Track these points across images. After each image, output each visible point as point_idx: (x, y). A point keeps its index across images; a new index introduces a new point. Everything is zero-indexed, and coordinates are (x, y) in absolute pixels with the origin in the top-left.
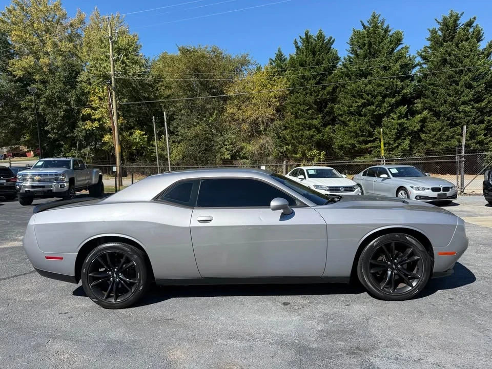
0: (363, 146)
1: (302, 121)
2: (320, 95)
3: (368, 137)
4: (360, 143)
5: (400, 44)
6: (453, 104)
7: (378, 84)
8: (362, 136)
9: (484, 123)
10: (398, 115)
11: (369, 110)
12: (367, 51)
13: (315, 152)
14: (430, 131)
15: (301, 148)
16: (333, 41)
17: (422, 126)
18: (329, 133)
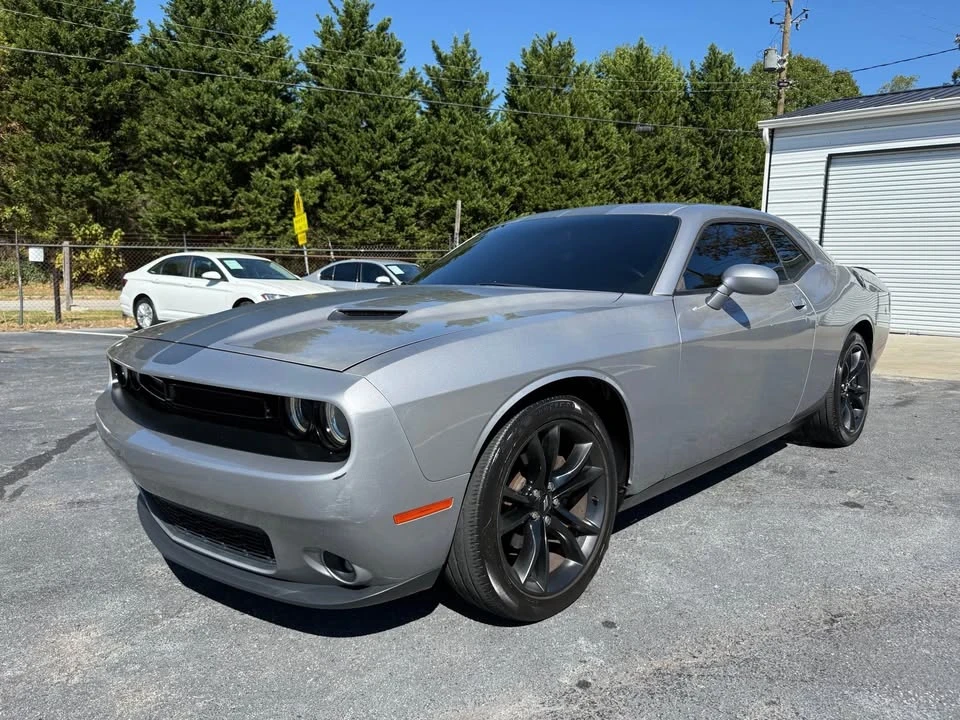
0: (214, 226)
1: (57, 148)
2: (104, 94)
3: (220, 206)
5: (271, 29)
6: (369, 166)
7: (238, 98)
8: (207, 203)
10: (284, 169)
11: (222, 151)
12: (209, 21)
13: (97, 228)
14: (336, 209)
17: (322, 199)
18: (130, 187)
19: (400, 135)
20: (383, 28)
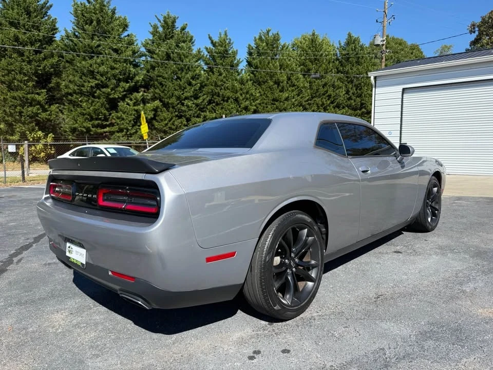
0: (100, 131)
1: (19, 94)
2: (42, 65)
3: (103, 120)
4: (95, 126)
5: (126, 30)
6: (178, 98)
7: (111, 66)
8: (97, 119)
10: (135, 101)
11: (104, 93)
12: (96, 28)
13: (40, 133)
14: (162, 120)
16: (51, 6)
17: (155, 115)
18: (57, 112)
19: (194, 82)
20: (183, 29)
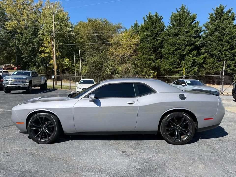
0: (175, 70)
1: (146, 56)
2: (155, 44)
3: (177, 65)
4: (174, 68)
5: (195, 20)
7: (183, 40)
8: (175, 65)
9: (234, 60)
11: (178, 52)
12: (178, 23)
13: (152, 71)
14: (208, 63)
15: (145, 69)
16: (163, 18)
17: (204, 61)
18: (159, 63)
